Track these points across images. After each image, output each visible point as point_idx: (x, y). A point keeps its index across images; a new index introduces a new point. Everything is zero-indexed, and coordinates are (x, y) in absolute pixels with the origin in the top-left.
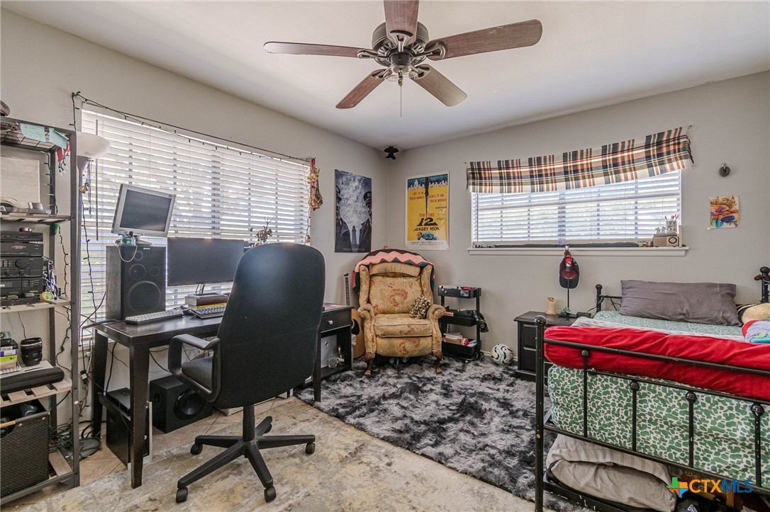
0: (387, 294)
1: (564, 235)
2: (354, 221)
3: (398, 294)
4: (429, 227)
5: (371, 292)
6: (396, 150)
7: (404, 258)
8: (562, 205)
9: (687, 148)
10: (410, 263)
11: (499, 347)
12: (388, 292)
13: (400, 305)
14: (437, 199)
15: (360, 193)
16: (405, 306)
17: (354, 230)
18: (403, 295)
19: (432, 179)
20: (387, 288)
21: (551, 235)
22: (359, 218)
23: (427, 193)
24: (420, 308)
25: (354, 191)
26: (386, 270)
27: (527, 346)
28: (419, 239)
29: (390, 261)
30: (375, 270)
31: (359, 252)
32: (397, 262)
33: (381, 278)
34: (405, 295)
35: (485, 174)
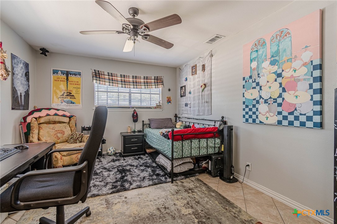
0: (52, 134)
1: (131, 104)
2: (21, 90)
3: (59, 133)
4: (69, 97)
5: (40, 133)
6: (48, 52)
7: (60, 113)
8: (130, 93)
9: (163, 82)
10: (64, 116)
11: (111, 148)
12: (52, 132)
13: (61, 139)
14: (74, 83)
15: (23, 72)
16: (64, 138)
17: (21, 96)
18: (62, 133)
19: (71, 73)
20: (51, 130)
21: (126, 104)
22: (23, 88)
23: (67, 79)
24: (79, 137)
25: (20, 70)
26: (49, 120)
27: (126, 145)
28: (62, 103)
29: (52, 114)
30: (42, 120)
31: (24, 109)
32: (57, 115)
33: (46, 125)
34: (63, 133)
35: (102, 76)
